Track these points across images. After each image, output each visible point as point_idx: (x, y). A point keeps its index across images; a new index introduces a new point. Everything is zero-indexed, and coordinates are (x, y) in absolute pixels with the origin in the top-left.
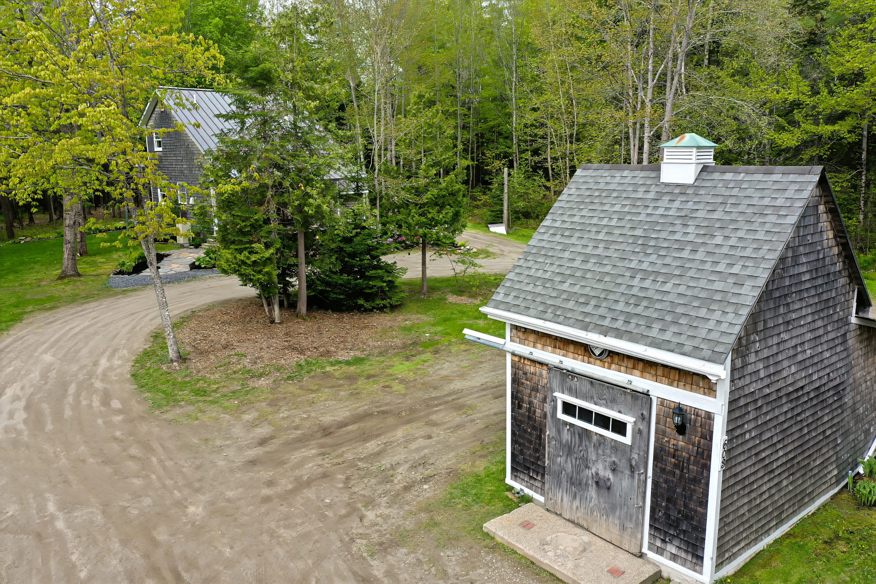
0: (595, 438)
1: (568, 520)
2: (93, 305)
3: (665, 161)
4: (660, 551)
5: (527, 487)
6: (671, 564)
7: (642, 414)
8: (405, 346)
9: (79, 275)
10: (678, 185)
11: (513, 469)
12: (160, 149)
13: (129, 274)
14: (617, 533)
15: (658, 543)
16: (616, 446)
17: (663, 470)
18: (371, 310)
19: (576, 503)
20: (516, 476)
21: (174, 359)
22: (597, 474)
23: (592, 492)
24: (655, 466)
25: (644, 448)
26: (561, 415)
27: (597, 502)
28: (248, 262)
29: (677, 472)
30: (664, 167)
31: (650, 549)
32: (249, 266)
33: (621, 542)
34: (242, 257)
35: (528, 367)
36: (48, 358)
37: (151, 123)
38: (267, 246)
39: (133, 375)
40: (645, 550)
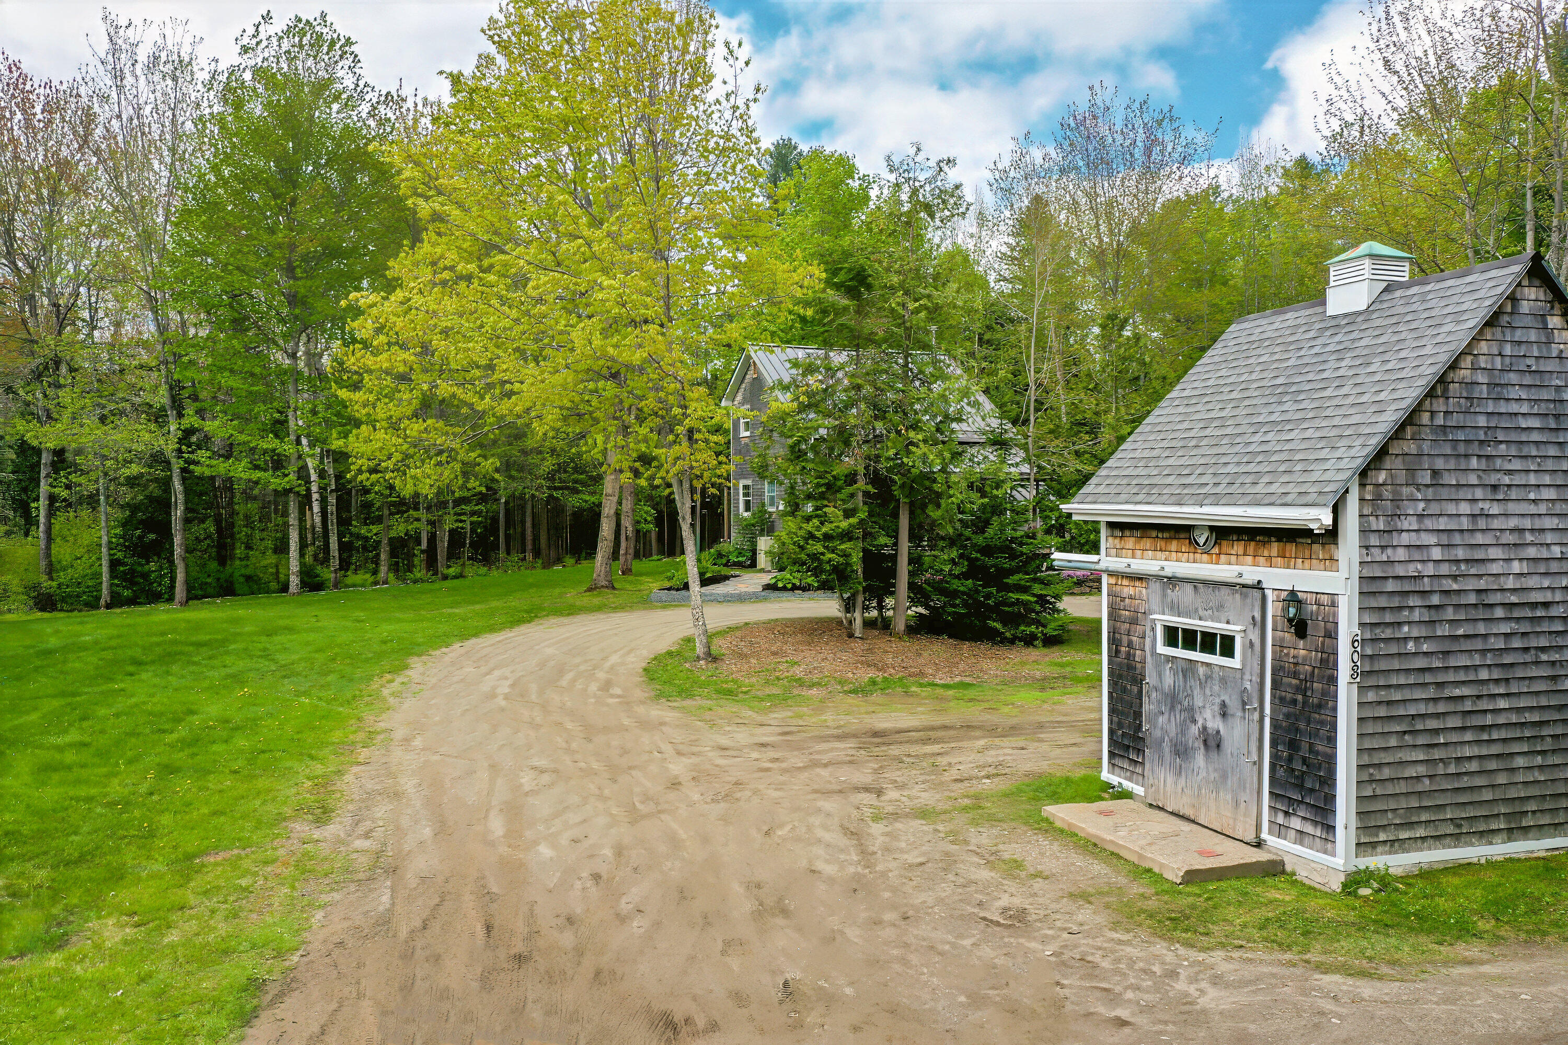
0: (1201, 670)
1: (1172, 813)
2: (619, 615)
3: (1332, 284)
4: (1280, 830)
5: (1126, 779)
6: (1298, 849)
7: (1253, 618)
8: (1045, 679)
9: (614, 588)
10: (1346, 315)
11: (1112, 754)
12: (748, 434)
13: (678, 590)
14: (1229, 814)
15: (1280, 819)
16: (1226, 678)
17: (1282, 699)
18: (1012, 641)
19: (1182, 782)
20: (1114, 765)
21: (702, 655)
22: (1205, 728)
23: (1200, 759)
24: (1273, 696)
25: (1257, 669)
26: (1162, 649)
27: (1205, 774)
28: (818, 534)
29: (1300, 697)
30: (1330, 292)
31: (1270, 832)
32: (819, 540)
33: (1234, 829)
34: (809, 527)
35: (1126, 590)
36: (550, 651)
37: (739, 398)
38: (848, 514)
39: (645, 670)
40: (1264, 835)
